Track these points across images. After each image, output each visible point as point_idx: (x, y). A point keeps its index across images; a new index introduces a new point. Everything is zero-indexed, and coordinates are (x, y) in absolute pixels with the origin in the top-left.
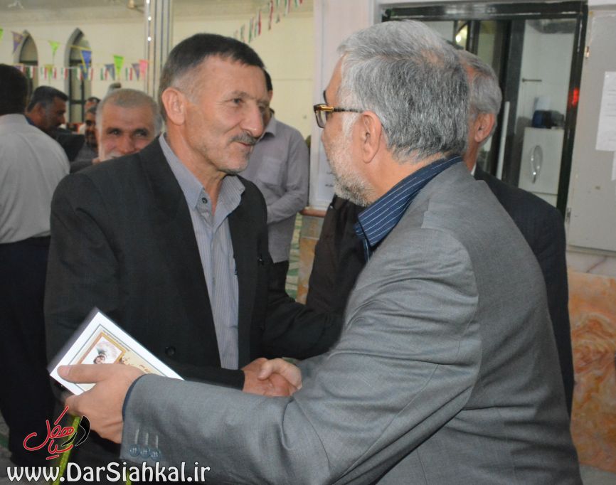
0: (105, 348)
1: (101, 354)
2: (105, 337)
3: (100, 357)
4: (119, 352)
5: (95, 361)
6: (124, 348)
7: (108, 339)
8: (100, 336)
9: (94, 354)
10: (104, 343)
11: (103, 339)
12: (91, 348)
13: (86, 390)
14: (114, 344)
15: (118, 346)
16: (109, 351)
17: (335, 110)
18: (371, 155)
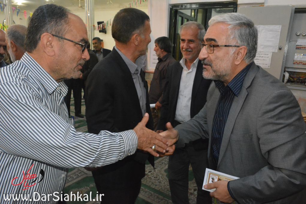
0: (213, 177)
1: (213, 179)
4: (217, 177)
5: (212, 181)
6: (219, 175)
7: (213, 174)
10: (212, 176)
11: (211, 175)
12: (209, 179)
13: (215, 191)
16: (214, 177)
17: (226, 46)
18: (240, 62)
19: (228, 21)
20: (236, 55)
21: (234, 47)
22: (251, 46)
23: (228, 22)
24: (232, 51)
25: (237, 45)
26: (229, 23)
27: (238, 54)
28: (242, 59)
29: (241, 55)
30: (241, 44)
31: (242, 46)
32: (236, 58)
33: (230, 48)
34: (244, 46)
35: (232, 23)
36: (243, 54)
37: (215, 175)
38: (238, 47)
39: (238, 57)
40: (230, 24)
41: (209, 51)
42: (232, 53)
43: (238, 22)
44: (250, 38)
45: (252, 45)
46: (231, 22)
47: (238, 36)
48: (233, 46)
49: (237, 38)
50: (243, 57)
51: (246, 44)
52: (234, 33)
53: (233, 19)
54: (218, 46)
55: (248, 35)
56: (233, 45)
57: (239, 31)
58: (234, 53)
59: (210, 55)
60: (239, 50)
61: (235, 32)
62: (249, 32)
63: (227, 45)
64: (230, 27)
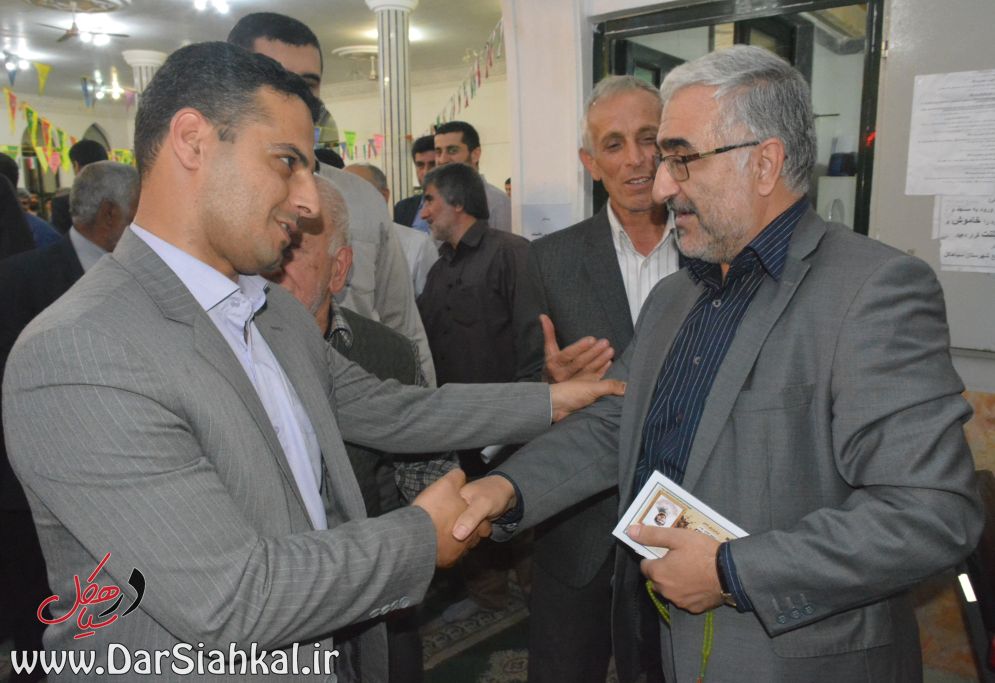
0: (664, 506)
1: (662, 513)
2: (664, 494)
3: (661, 515)
4: (680, 510)
5: (656, 519)
6: (686, 507)
7: (667, 497)
8: (659, 494)
9: (654, 512)
10: (664, 501)
11: (662, 497)
12: (651, 507)
13: (661, 557)
14: (675, 502)
15: (678, 504)
16: (669, 509)
17: (719, 151)
18: (772, 186)
19: (711, 77)
20: (756, 168)
21: (743, 149)
22: (792, 132)
23: (709, 81)
24: (740, 158)
25: (751, 139)
26: (714, 83)
27: (760, 165)
28: (776, 176)
29: (769, 165)
30: (760, 134)
31: (766, 139)
32: (757, 176)
33: (733, 153)
34: (772, 137)
35: (723, 81)
36: (774, 160)
37: (673, 501)
38: (755, 144)
39: (764, 172)
40: (716, 87)
41: (679, 177)
42: (743, 166)
43: (737, 74)
44: (784, 114)
45: (796, 130)
46: (719, 78)
47: (746, 117)
48: (741, 146)
49: (745, 122)
50: (778, 171)
51: (776, 131)
52: (733, 110)
53: (725, 69)
54: (696, 156)
55: (776, 103)
56: (740, 144)
57: (748, 100)
58: (748, 164)
59: (684, 186)
60: (762, 151)
61: (735, 104)
62: (778, 96)
63: (721, 146)
64: (717, 92)
